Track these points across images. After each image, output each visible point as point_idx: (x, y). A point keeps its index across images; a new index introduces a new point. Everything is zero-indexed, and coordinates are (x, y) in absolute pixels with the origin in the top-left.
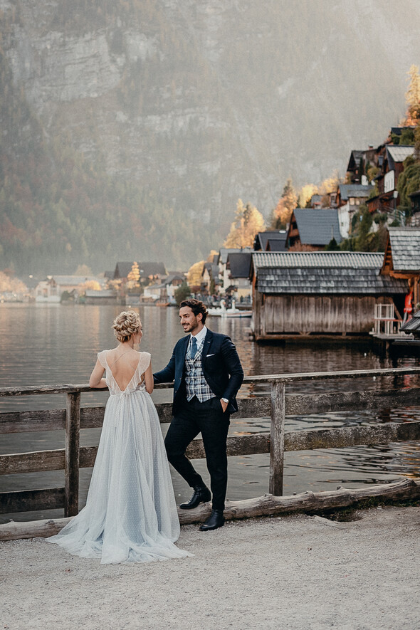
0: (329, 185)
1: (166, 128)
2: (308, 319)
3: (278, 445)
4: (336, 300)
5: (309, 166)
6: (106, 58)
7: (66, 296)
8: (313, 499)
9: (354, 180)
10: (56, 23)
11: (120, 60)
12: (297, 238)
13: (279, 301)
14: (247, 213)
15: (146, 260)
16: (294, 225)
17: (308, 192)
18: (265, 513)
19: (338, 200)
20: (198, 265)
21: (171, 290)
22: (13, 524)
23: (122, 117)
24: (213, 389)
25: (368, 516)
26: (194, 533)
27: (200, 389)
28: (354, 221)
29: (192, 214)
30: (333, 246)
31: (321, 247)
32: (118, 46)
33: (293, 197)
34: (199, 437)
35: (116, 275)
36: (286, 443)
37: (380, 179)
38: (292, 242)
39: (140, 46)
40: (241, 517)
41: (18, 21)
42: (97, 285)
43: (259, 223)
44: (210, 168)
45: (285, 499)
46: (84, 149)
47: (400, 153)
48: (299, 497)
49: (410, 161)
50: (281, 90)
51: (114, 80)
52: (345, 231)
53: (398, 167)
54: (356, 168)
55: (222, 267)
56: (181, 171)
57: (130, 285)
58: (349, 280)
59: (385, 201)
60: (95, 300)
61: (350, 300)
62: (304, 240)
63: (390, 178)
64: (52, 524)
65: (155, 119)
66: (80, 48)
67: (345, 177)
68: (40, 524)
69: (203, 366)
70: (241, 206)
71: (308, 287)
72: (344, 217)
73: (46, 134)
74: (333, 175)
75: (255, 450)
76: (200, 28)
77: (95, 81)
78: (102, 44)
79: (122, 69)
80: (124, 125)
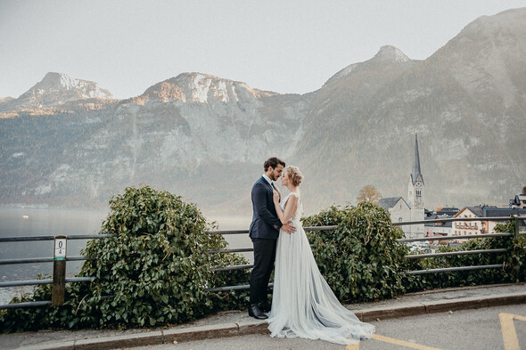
1: (485, 168)
6: (463, 146)
10: (445, 135)
11: (468, 147)
23: (469, 165)
32: (467, 142)
39: (475, 141)
41: (433, 136)
51: (466, 153)
56: (491, 183)
65: (481, 166)
66: (454, 144)
73: (443, 172)
76: (498, 131)
77: (459, 154)
78: (461, 142)
79: (469, 150)
80: (469, 168)
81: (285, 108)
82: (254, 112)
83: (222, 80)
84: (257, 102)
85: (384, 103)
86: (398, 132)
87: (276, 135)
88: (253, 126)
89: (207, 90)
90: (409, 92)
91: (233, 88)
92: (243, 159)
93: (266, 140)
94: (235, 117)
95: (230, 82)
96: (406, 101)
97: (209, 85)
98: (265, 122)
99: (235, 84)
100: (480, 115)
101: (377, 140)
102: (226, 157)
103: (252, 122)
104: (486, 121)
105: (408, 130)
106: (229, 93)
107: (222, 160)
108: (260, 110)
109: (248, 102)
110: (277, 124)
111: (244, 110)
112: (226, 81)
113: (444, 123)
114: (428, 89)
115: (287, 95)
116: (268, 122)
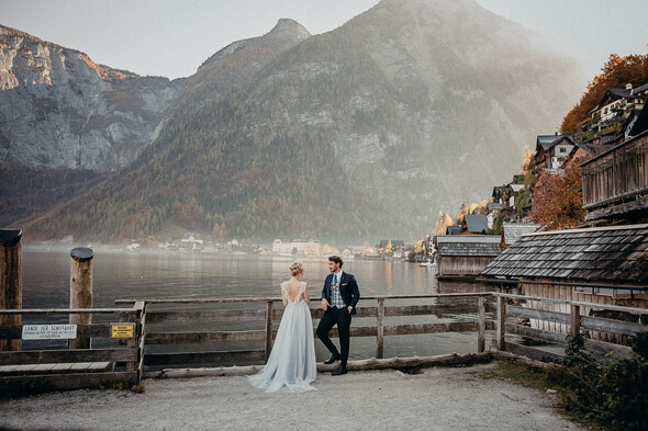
0: (484, 203)
1: (406, 177)
2: (463, 268)
3: (381, 332)
4: (478, 259)
5: (476, 194)
6: (378, 145)
7: (357, 256)
8: (398, 361)
9: (496, 201)
10: (355, 129)
11: (385, 146)
12: (466, 229)
13: (449, 259)
14: (444, 216)
15: (396, 239)
16: (465, 222)
17: (473, 207)
18: (369, 368)
19: (487, 211)
20: (420, 242)
21: (407, 253)
22: (235, 367)
23: (385, 172)
24: (345, 302)
25: (427, 372)
26: (329, 377)
27: (338, 302)
28: (495, 220)
29: (419, 218)
30: (484, 233)
31: (478, 233)
32: (383, 139)
33: (466, 209)
34: (336, 326)
35: (381, 246)
36: (385, 331)
37: (508, 200)
38: (464, 230)
39: (394, 139)
40: (357, 369)
41: (337, 128)
42: (372, 251)
43: (450, 222)
44: (427, 196)
45: (382, 361)
46: (367, 187)
47: (517, 188)
48: (390, 360)
49: (522, 191)
50: (461, 158)
51: (382, 155)
52: (490, 225)
53: (516, 194)
54: (496, 195)
55: (431, 243)
56: (413, 197)
57: (387, 251)
58: (484, 249)
59: (510, 210)
60: (371, 258)
61: (484, 259)
62: (470, 229)
63: (512, 199)
64: (254, 369)
65: (401, 173)
66: (366, 141)
67: (492, 199)
68: (249, 368)
69: (340, 290)
70: (441, 214)
71: (463, 253)
72: (490, 219)
73: (350, 180)
74: (485, 199)
75: (368, 335)
76: (422, 130)
77: (372, 155)
78: (376, 138)
79: (385, 150)
80: (386, 176)
81: (145, 96)
82: (96, 97)
83: (44, 44)
84: (102, 84)
85: (270, 78)
86: (289, 120)
87: (126, 131)
88: (93, 117)
89: (13, 54)
90: (307, 66)
91: (63, 58)
92: (73, 165)
93: (110, 139)
94: (65, 103)
95: (59, 47)
96: (303, 78)
97: (18, 47)
98: (112, 113)
99: (66, 52)
100: (401, 106)
101: (257, 130)
102: (45, 159)
103: (92, 112)
104: (408, 115)
105: (303, 118)
106: (55, 65)
107: (36, 164)
108: (106, 96)
109: (86, 81)
110: (129, 116)
111: (80, 92)
112: (51, 46)
113: (353, 112)
114: (334, 65)
115: (148, 77)
116: (116, 113)
